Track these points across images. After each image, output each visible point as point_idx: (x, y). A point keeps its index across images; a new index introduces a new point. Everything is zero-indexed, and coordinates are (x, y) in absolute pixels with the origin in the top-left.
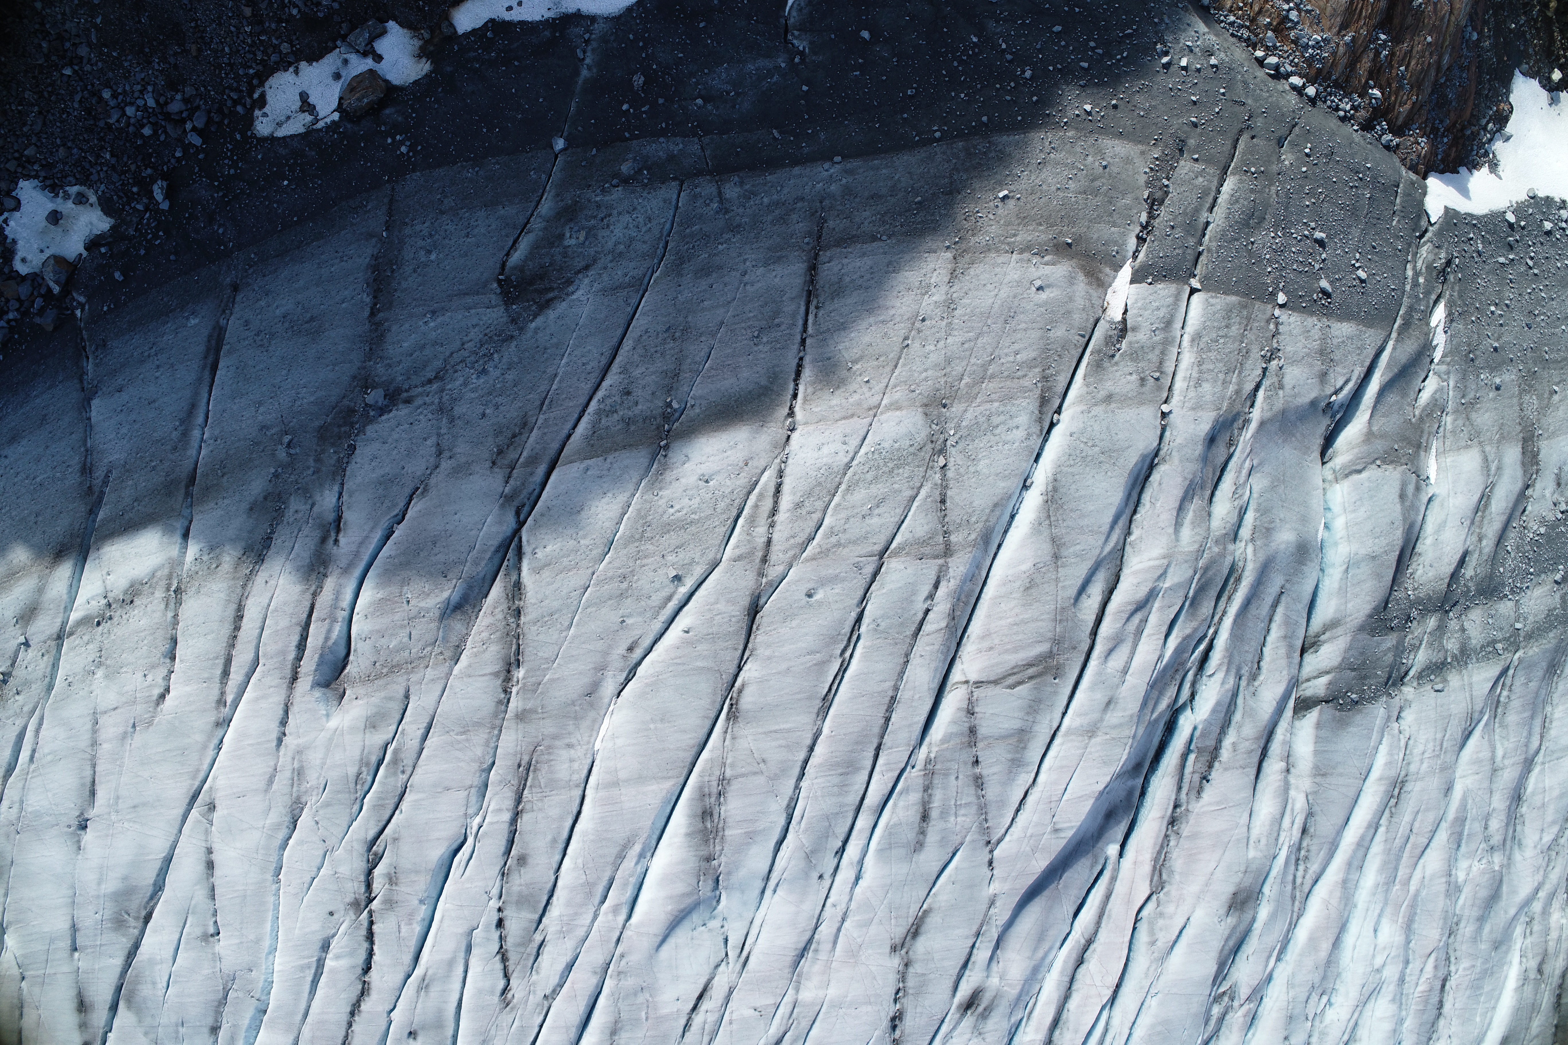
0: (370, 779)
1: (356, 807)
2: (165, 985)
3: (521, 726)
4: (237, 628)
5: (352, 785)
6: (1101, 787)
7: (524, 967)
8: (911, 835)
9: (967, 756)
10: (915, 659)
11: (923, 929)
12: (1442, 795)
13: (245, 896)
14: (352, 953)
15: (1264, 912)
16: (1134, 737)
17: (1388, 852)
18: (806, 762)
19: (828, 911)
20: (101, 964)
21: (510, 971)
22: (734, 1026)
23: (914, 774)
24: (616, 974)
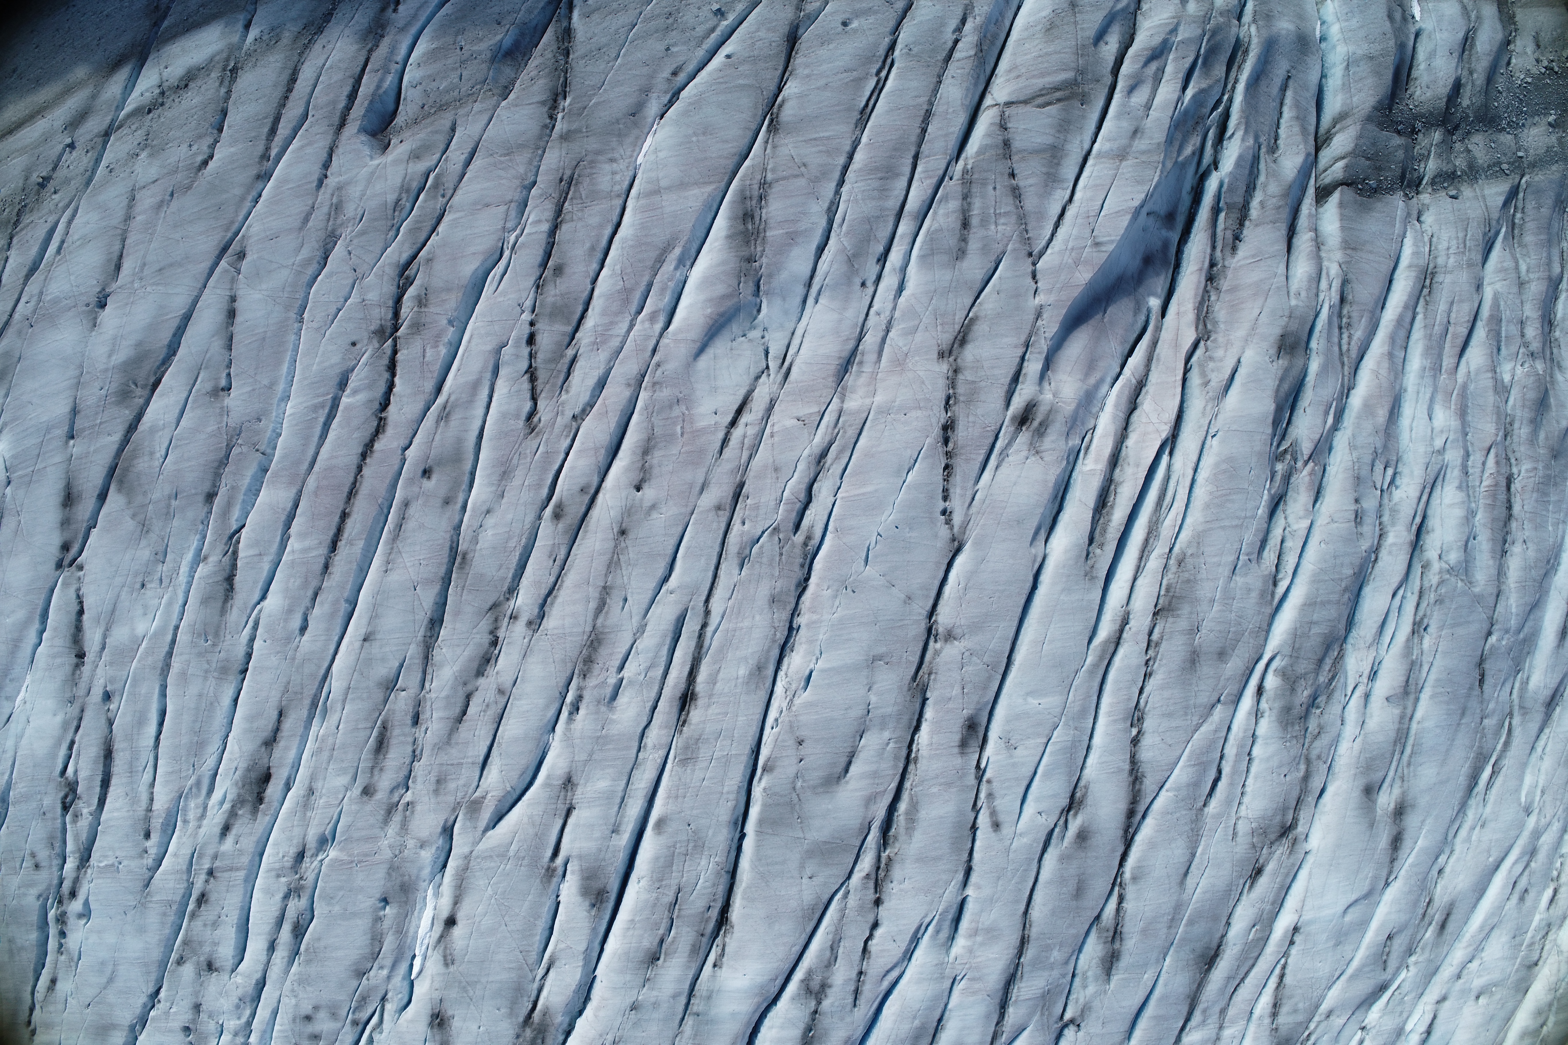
0: (408, 205)
1: (392, 233)
2: (163, 452)
3: (565, 145)
4: (290, 90)
5: (390, 212)
6: (1136, 203)
7: (554, 385)
8: (951, 241)
9: (1003, 167)
10: (947, 80)
11: (970, 336)
12: (1473, 289)
14: (370, 387)
15: (1314, 366)
16: (1164, 165)
17: (1429, 337)
18: (846, 168)
19: (872, 319)
20: (98, 445)
21: (538, 391)
22: (776, 439)
23: (952, 183)
24: (650, 384)
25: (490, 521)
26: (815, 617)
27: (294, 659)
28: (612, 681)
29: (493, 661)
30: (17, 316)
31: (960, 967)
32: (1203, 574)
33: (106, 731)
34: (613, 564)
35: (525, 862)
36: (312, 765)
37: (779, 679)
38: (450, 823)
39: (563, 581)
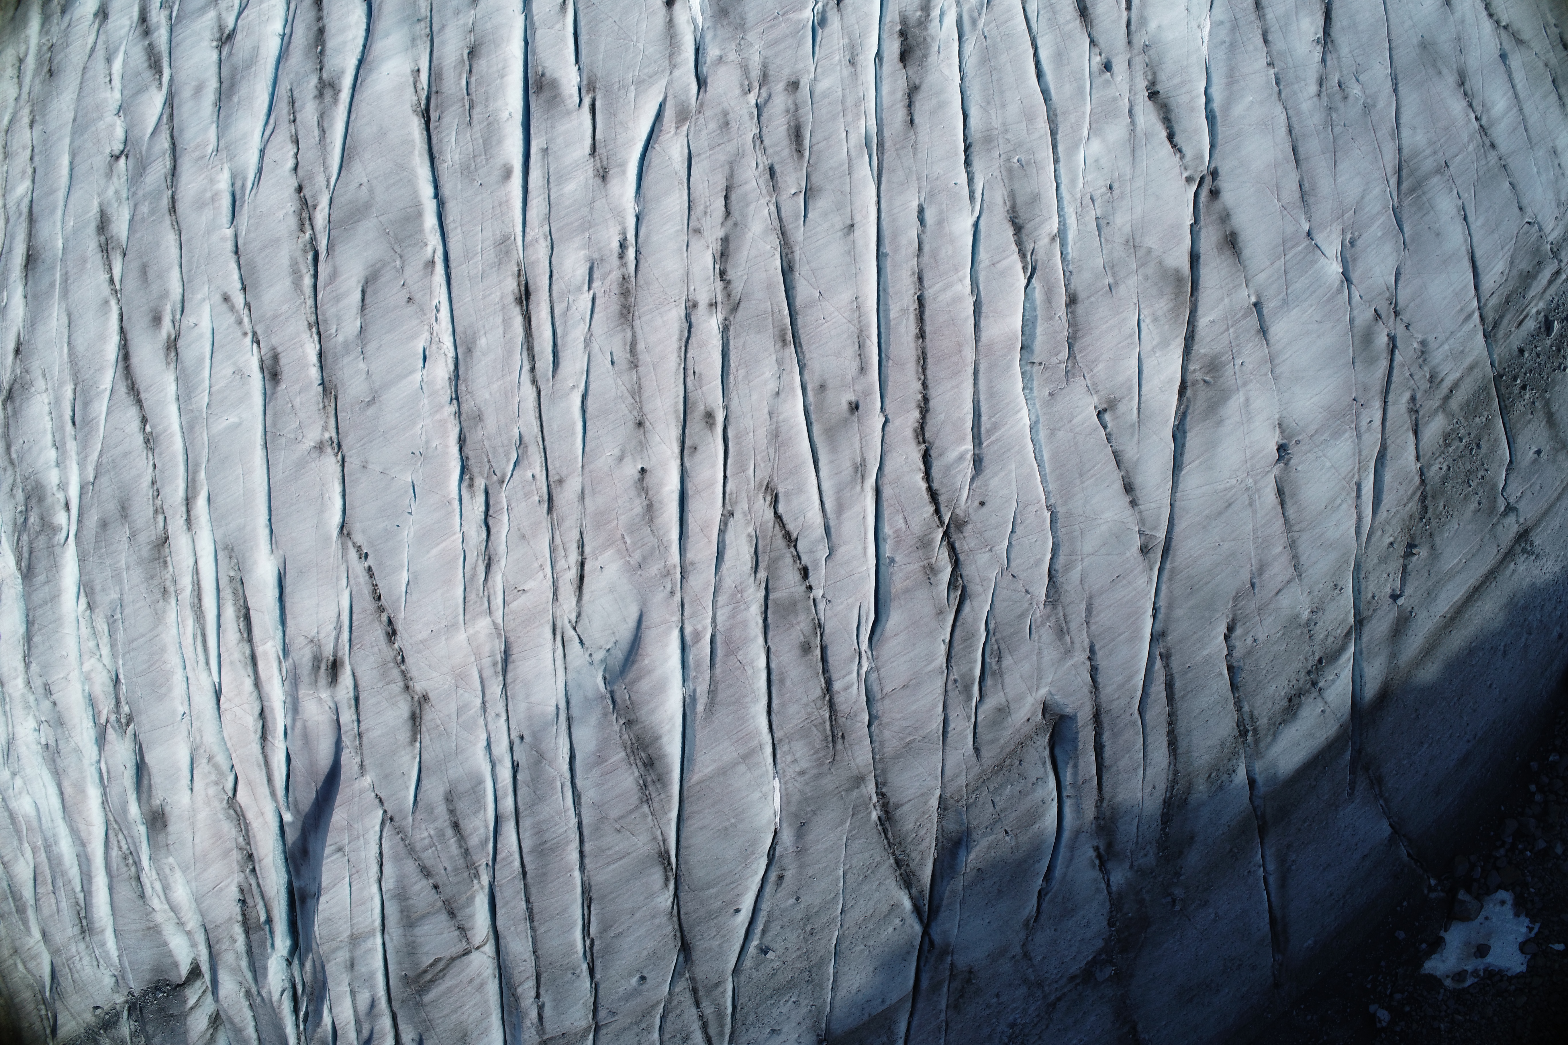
0: (988, 660)
1: (992, 626)
2: (1143, 325)
3: (856, 772)
4: (1171, 733)
5: (1003, 646)
6: (322, 899)
7: (764, 537)
8: (461, 806)
9: (447, 891)
10: (529, 956)
11: (409, 724)
13: (1081, 475)
14: (948, 468)
15: (134, 810)
16: (317, 944)
17: (64, 872)
18: (582, 842)
19: (500, 707)
20: (1221, 307)
21: (777, 526)
22: (536, 565)
23: (483, 862)
24: (672, 572)
25: (772, 386)
26: (438, 417)
27: (918, 179)
28: (596, 284)
29: (718, 256)
30: (1377, 404)
31: (216, 163)
32: (143, 588)
33: (1094, 34)
34: (637, 391)
35: (616, 87)
36: (860, 89)
37: (452, 349)
38: (702, 90)
39: (679, 356)
